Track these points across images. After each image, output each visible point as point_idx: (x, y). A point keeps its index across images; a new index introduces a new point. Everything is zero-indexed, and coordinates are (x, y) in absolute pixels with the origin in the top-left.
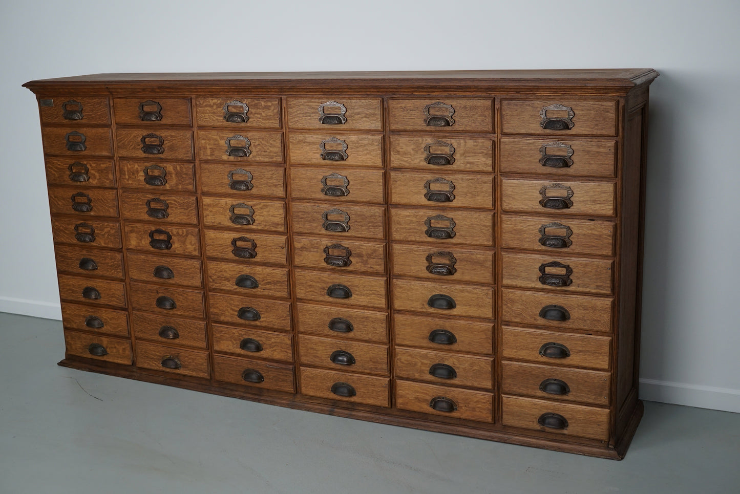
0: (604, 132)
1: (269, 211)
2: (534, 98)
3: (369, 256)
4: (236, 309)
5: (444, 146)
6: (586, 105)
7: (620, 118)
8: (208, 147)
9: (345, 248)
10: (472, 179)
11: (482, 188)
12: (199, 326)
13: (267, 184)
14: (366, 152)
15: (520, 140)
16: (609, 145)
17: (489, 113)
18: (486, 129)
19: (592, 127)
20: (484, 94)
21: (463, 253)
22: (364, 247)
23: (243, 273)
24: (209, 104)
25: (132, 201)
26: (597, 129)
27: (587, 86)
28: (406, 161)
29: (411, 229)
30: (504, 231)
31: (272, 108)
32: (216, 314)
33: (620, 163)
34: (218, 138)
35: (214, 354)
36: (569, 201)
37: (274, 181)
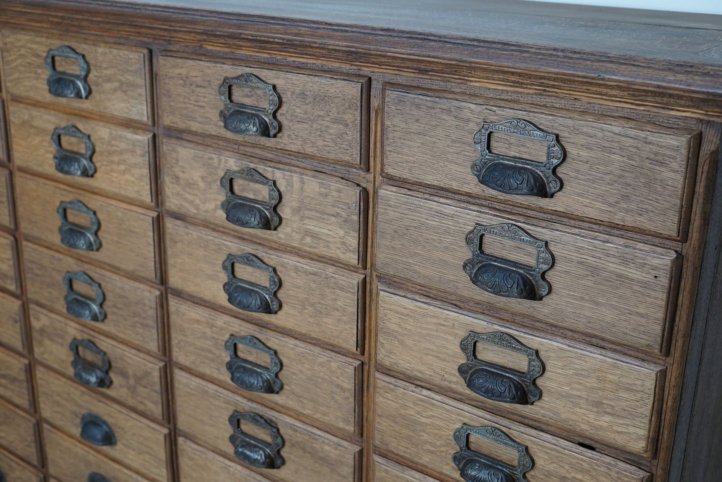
0: (644, 222)
2: (464, 93)
3: (139, 379)
5: (257, 182)
6: (600, 135)
7: (700, 189)
9: (101, 351)
10: (314, 274)
11: (336, 300)
14: (122, 167)
15: (422, 203)
16: (655, 262)
17: (354, 117)
18: (347, 158)
19: (612, 200)
20: (346, 67)
21: (296, 431)
22: (129, 361)
26: (627, 211)
27: (603, 79)
28: (191, 203)
29: (202, 349)
30: (379, 411)
33: (684, 318)
36: (532, 388)
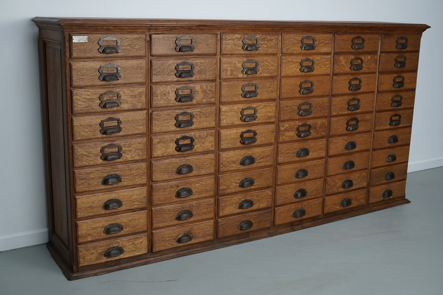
1: (266, 110)
3: (320, 127)
4: (237, 182)
8: (229, 69)
9: (308, 125)
12: (210, 202)
13: (267, 91)
14: (323, 66)
15: (388, 55)
23: (245, 155)
24: (232, 38)
25: (163, 118)
28: (342, 70)
29: (341, 108)
31: (274, 41)
32: (223, 190)
34: (237, 63)
35: (218, 220)
37: (272, 89)
